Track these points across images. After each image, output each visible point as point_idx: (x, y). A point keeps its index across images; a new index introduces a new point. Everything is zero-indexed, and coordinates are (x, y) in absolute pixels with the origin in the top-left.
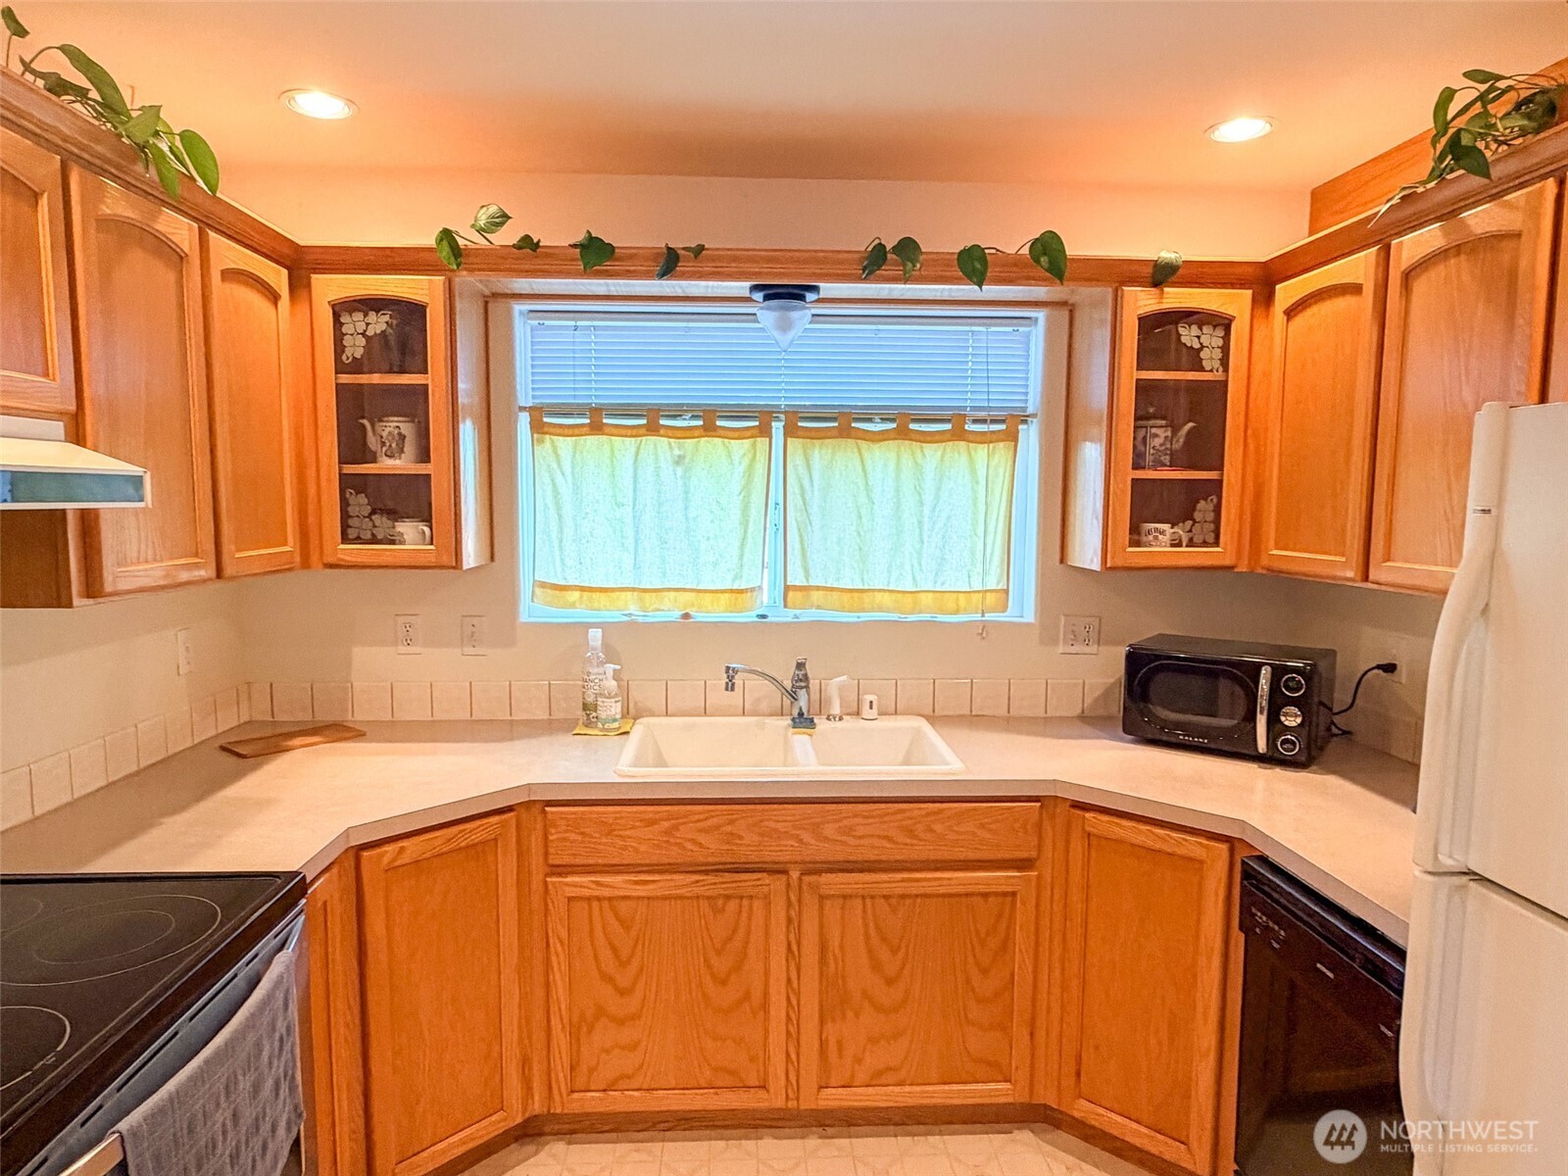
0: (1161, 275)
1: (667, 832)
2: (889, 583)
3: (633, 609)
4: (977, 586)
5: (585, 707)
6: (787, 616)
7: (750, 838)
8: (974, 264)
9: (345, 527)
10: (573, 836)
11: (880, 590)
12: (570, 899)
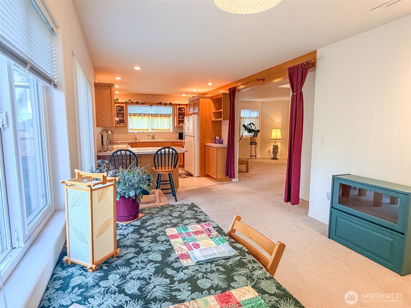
0: (180, 105)
2: (160, 128)
3: (138, 131)
4: (168, 129)
5: (135, 138)
6: (152, 131)
8: (165, 104)
9: (117, 123)
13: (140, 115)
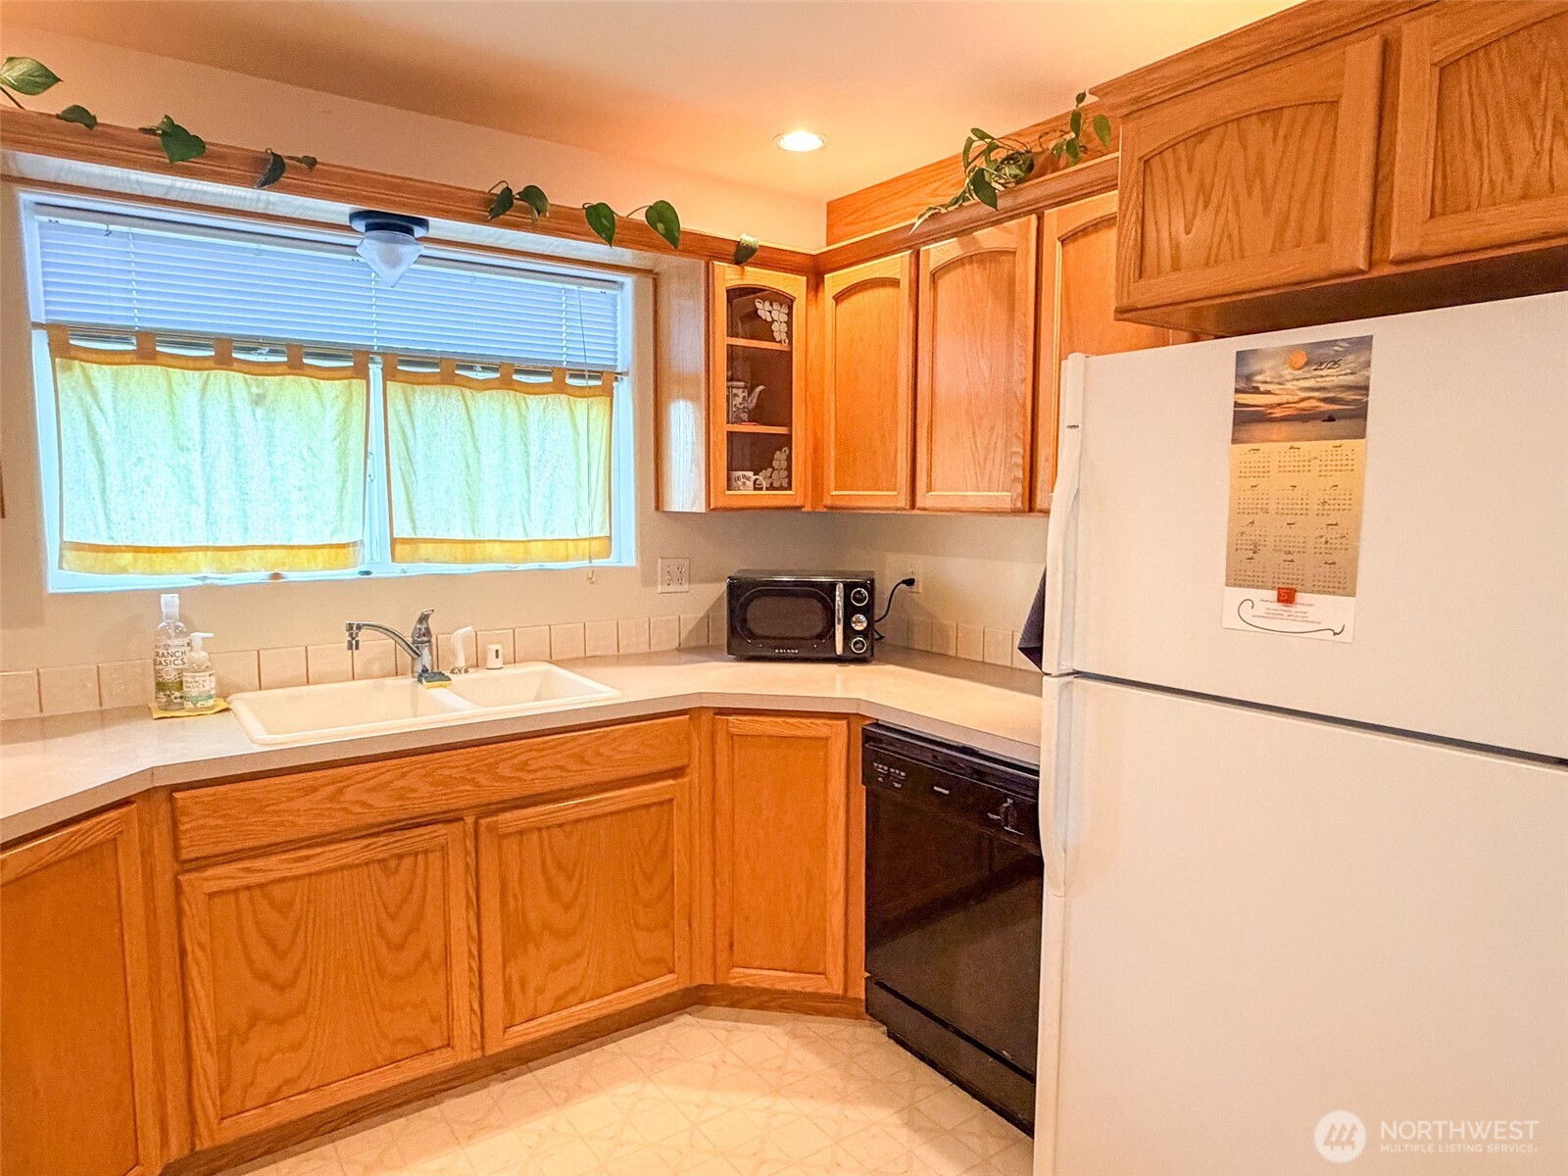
0: (742, 255)
1: (332, 798)
2: (499, 533)
3: (207, 570)
4: (584, 534)
5: (161, 686)
6: (395, 570)
7: (425, 789)
8: (600, 222)
10: (211, 822)
11: (490, 541)
12: (211, 895)
13: (224, 352)
